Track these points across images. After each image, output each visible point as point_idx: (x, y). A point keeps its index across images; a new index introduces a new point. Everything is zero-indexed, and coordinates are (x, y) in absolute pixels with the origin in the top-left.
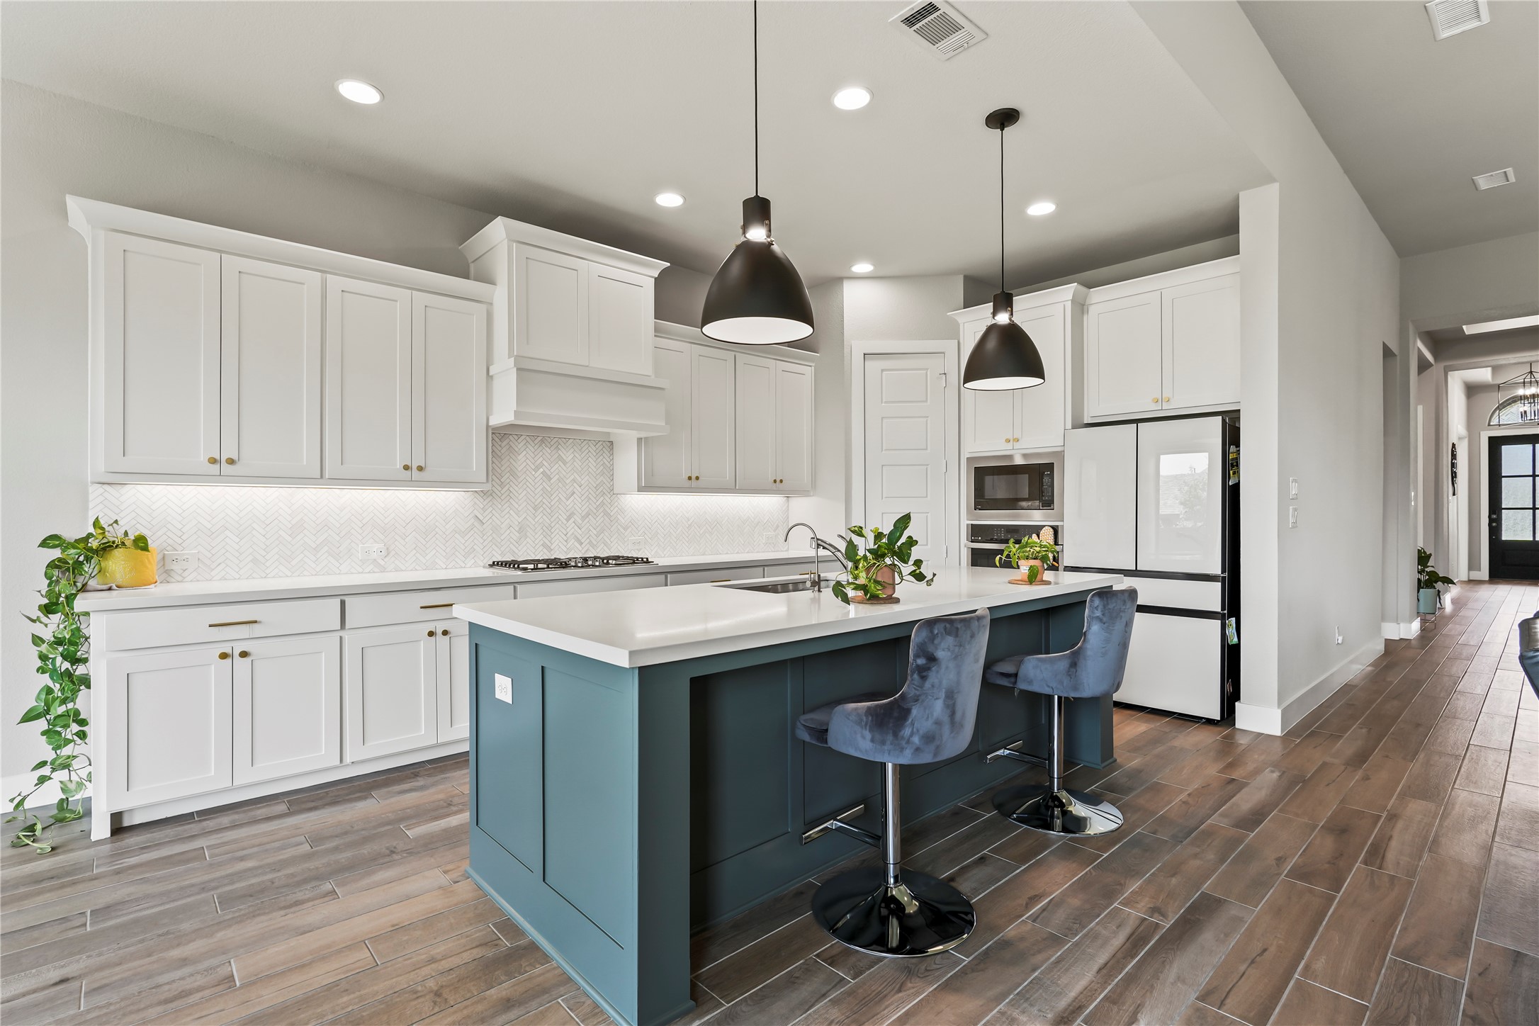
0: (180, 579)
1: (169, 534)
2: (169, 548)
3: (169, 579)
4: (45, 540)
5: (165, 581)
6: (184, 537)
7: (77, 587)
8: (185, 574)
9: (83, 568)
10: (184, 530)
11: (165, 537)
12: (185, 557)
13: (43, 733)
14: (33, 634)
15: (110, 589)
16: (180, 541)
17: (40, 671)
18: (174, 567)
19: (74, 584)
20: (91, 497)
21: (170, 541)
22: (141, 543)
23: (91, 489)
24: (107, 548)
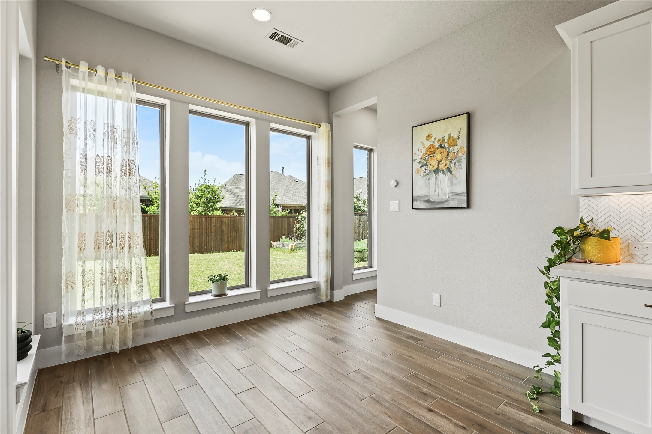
0: (641, 261)
1: (633, 229)
2: (633, 239)
3: (632, 260)
4: (555, 229)
5: (629, 261)
6: (645, 232)
7: (565, 258)
8: (645, 258)
9: (570, 248)
10: (644, 226)
11: (629, 231)
12: (645, 246)
13: (548, 338)
14: (545, 281)
15: (586, 262)
16: (641, 234)
17: (548, 302)
18: (637, 253)
19: (564, 256)
20: (581, 205)
21: (633, 234)
22: (605, 235)
23: (581, 199)
24: (585, 236)
